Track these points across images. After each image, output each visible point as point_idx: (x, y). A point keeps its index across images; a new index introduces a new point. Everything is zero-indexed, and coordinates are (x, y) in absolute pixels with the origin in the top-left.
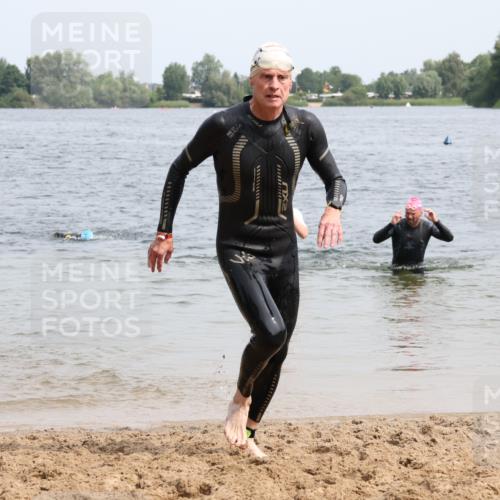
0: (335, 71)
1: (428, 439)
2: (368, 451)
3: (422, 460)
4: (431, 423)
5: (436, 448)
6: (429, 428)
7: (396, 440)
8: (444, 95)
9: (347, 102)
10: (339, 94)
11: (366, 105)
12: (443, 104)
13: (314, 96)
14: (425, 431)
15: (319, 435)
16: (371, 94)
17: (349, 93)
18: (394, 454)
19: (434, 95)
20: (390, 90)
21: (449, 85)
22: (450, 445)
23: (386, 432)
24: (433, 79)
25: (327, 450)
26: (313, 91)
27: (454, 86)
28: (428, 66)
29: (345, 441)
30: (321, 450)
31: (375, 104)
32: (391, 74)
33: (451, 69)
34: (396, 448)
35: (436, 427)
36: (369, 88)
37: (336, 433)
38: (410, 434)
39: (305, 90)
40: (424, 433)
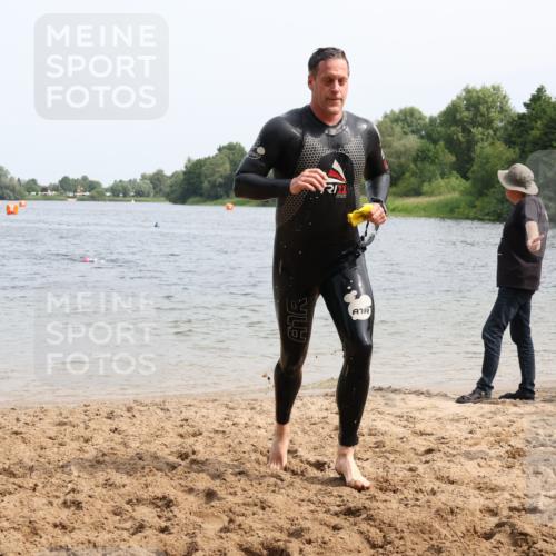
0: (85, 178)
1: (130, 414)
2: (90, 424)
3: (124, 428)
4: (133, 405)
5: (134, 420)
6: (132, 408)
7: (110, 416)
8: (154, 196)
9: (92, 198)
10: (88, 194)
11: (104, 200)
12: (154, 201)
13: (71, 195)
14: (129, 409)
15: (61, 414)
16: (108, 194)
17: (94, 193)
18: (107, 425)
19: (148, 195)
20: (120, 192)
21: (158, 190)
22: (144, 418)
23: (104, 412)
24: (147, 186)
25: (65, 424)
26: (70, 191)
27: (161, 190)
28: (144, 177)
29: (78, 418)
30: (61, 424)
31: (110, 201)
32: (121, 181)
33: (158, 179)
34: (109, 421)
35: (136, 407)
36: (107, 190)
37: (72, 413)
38: (119, 412)
39: (65, 190)
40: (128, 411)
